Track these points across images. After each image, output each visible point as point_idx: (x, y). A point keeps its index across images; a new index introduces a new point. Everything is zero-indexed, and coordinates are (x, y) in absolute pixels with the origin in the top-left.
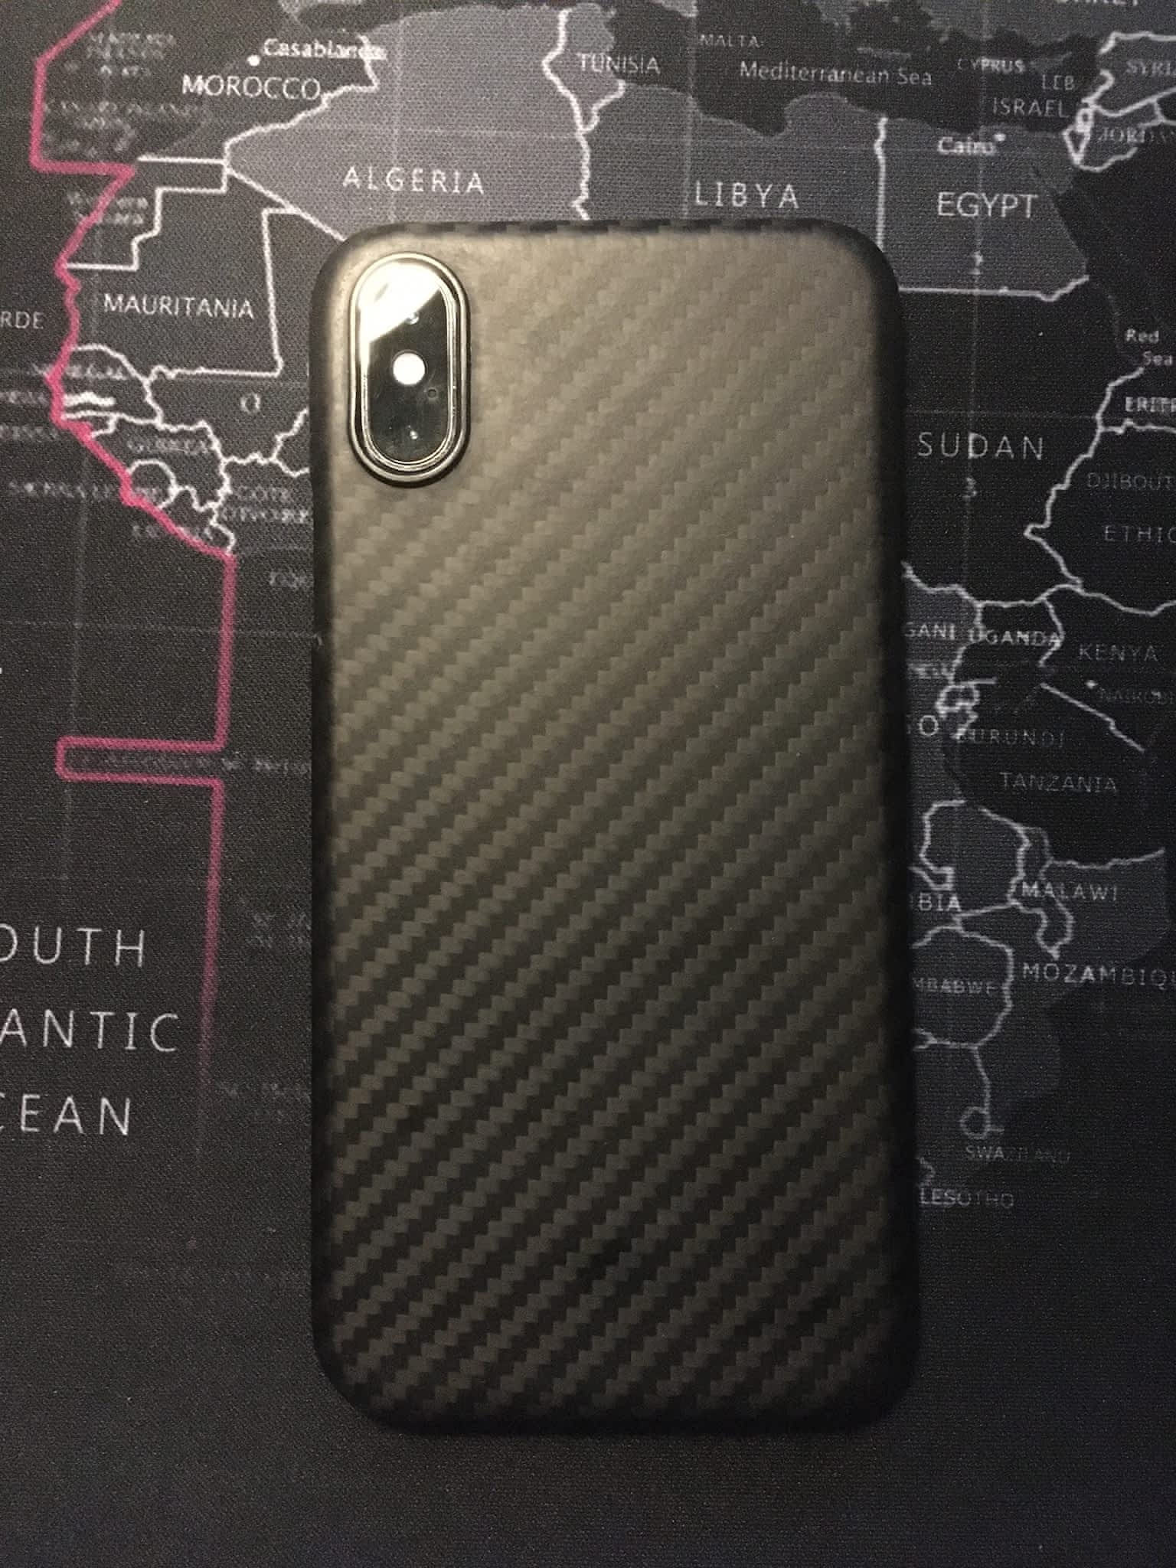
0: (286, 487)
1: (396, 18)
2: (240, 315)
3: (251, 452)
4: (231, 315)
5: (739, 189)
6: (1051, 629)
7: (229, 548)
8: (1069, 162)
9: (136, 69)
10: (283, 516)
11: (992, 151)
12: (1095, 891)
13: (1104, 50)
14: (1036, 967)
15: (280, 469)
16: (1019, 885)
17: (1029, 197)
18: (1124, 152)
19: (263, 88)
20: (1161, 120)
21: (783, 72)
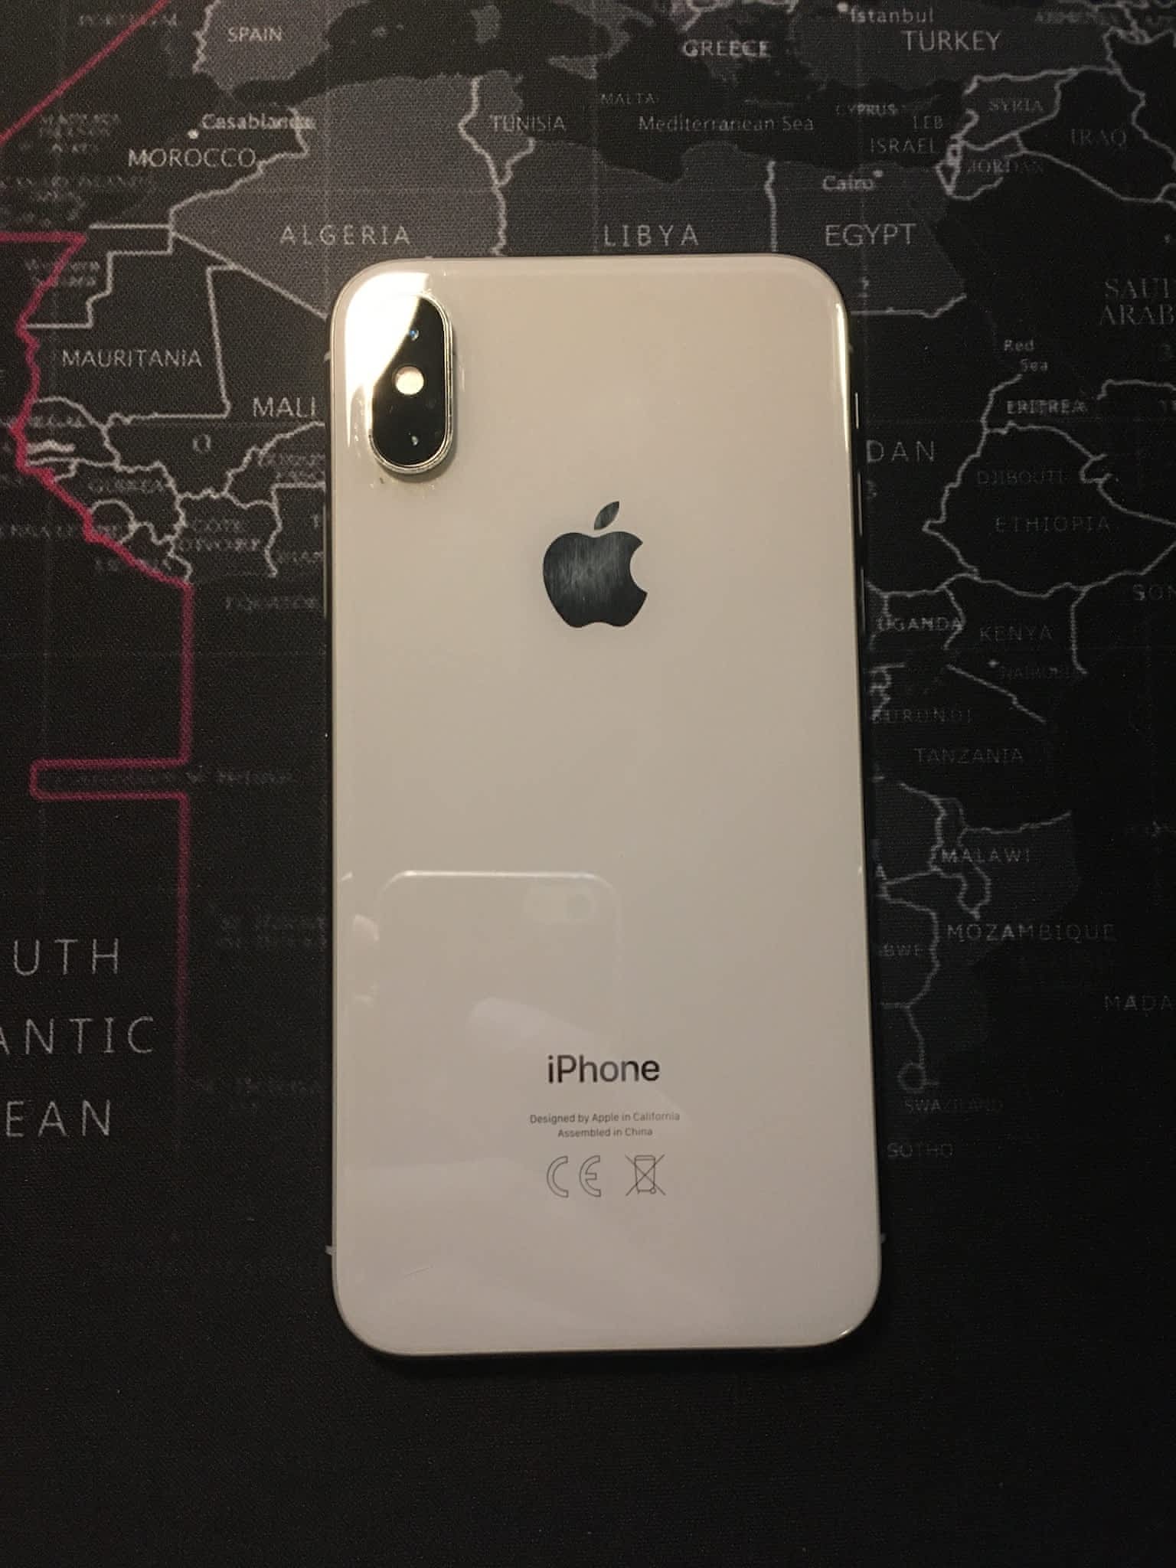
0: (237, 518)
1: (323, 91)
2: (189, 364)
3: (203, 487)
4: (180, 364)
5: (644, 231)
6: (952, 615)
7: (187, 577)
8: (942, 192)
9: (85, 146)
10: (236, 545)
11: (872, 187)
12: (1009, 854)
13: (968, 91)
14: (959, 928)
15: (232, 502)
16: (939, 852)
17: (908, 226)
18: (992, 182)
19: (203, 158)
20: (1024, 151)
21: (679, 125)
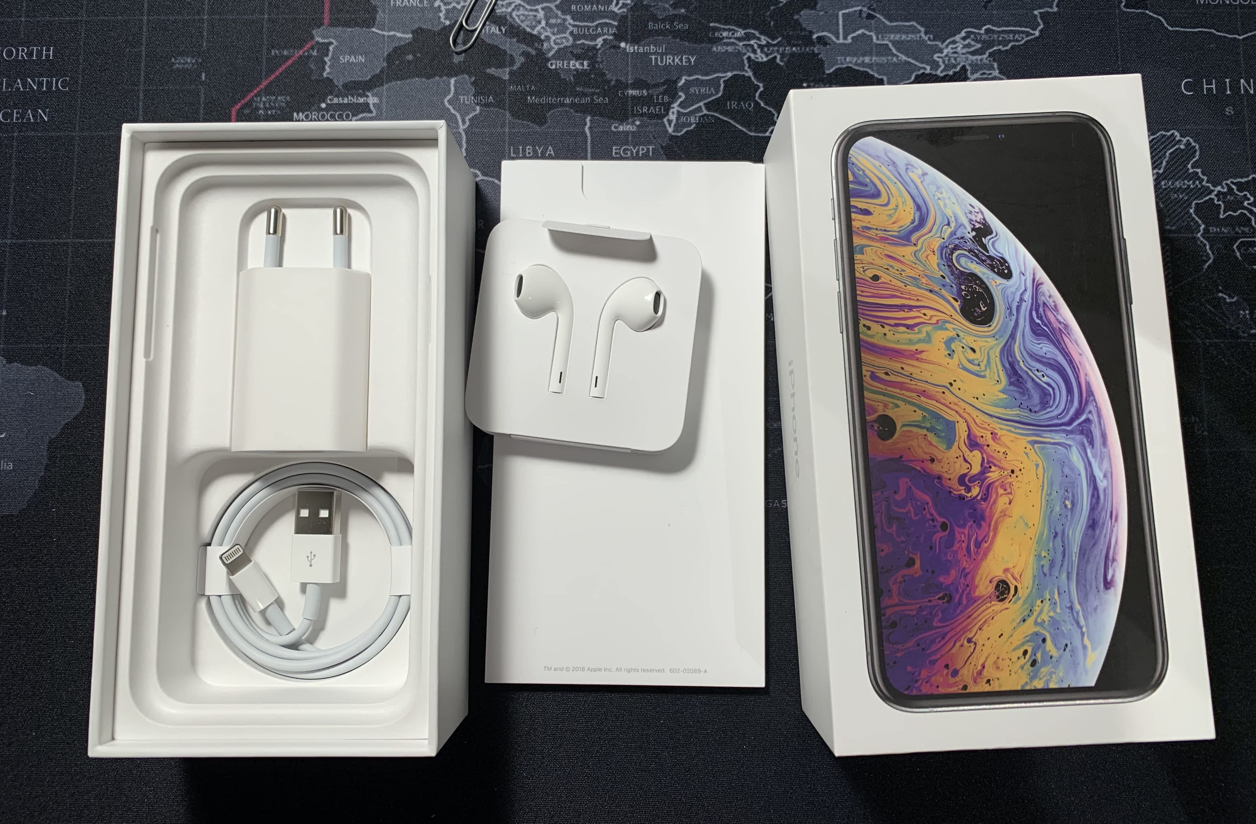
1: (383, 85)
5: (529, 150)
8: (667, 131)
9: (274, 111)
11: (634, 129)
13: (680, 84)
17: (651, 147)
18: (690, 126)
19: (328, 117)
20: (705, 112)
21: (546, 101)
